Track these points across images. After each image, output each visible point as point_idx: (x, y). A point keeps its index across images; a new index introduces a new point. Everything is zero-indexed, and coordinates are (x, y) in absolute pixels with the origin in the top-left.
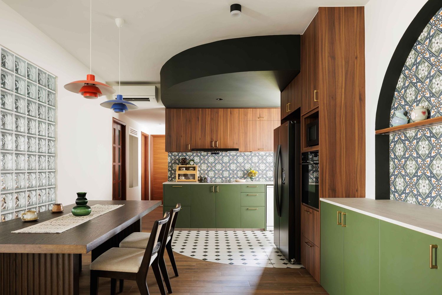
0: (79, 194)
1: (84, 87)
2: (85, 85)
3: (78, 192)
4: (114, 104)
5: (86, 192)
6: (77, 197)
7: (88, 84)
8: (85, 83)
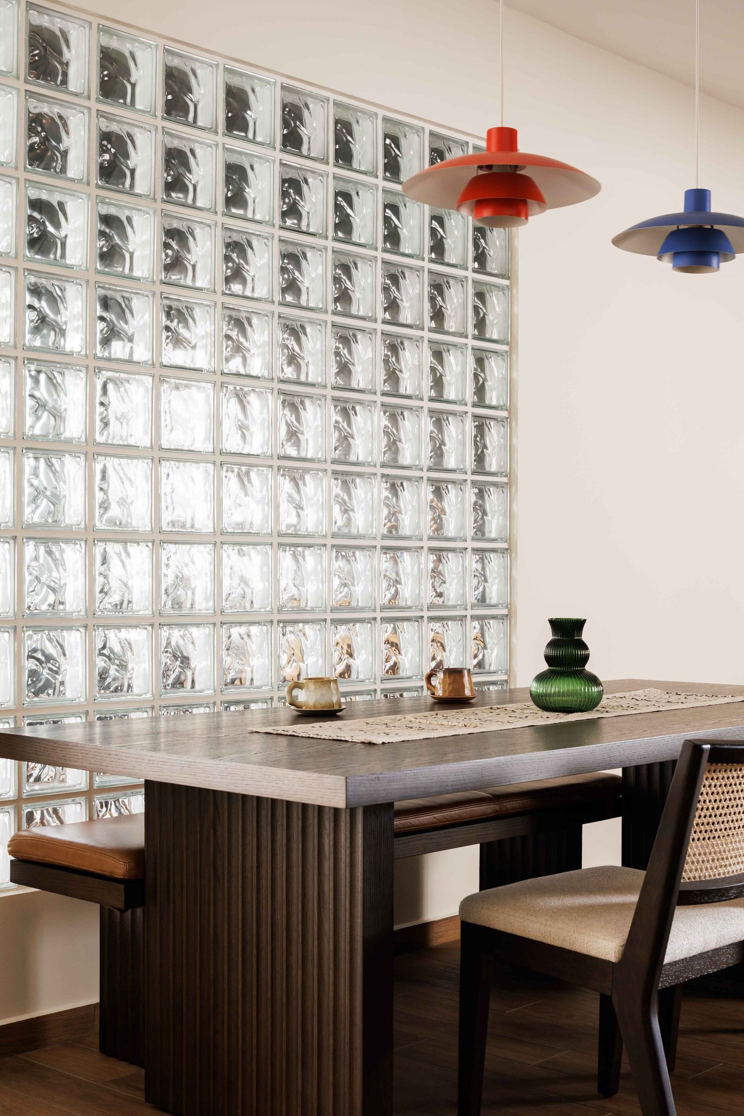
0: (556, 625)
1: (476, 181)
2: (481, 172)
3: (554, 617)
4: (673, 234)
5: (582, 617)
6: (548, 635)
7: (490, 167)
8: (480, 167)
